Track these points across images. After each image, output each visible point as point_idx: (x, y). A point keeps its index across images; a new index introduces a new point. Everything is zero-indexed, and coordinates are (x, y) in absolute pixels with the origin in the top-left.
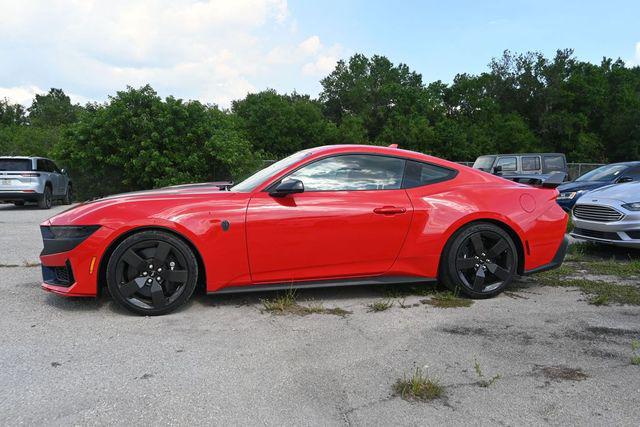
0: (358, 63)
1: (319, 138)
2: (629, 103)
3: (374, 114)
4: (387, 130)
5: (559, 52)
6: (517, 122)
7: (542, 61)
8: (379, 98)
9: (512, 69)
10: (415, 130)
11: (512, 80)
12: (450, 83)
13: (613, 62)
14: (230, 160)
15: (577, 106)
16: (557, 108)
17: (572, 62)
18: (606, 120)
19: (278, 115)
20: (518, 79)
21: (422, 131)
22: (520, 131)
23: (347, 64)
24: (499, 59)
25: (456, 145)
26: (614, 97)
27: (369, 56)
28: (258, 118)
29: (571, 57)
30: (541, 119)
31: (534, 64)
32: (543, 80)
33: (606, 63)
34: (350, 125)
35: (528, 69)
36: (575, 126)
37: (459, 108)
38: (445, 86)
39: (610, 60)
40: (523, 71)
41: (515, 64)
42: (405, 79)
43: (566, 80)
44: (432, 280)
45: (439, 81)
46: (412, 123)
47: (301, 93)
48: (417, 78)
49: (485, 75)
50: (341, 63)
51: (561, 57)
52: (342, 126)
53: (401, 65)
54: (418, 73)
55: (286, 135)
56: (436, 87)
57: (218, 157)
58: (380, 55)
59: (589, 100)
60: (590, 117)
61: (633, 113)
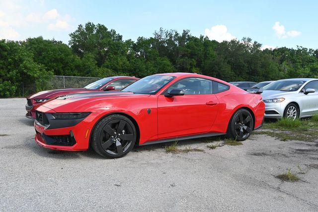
0: (90, 27)
1: (72, 64)
2: (211, 56)
3: (99, 53)
4: (107, 63)
5: (184, 31)
6: (167, 61)
7: (177, 34)
8: (102, 46)
9: (164, 37)
10: (121, 63)
11: (164, 42)
12: (136, 41)
13: (204, 37)
14: (35, 75)
15: (192, 55)
16: (183, 56)
17: (188, 36)
18: (203, 62)
19: (49, 51)
20: (166, 41)
21: (124, 63)
22: (168, 66)
23: (84, 27)
24: (158, 31)
25: (140, 71)
26: (206, 52)
27: (96, 24)
28: (37, 51)
29: (189, 34)
30: (177, 61)
31: (174, 35)
32: (177, 43)
33: (202, 37)
34: (88, 59)
35: (171, 37)
36: (191, 64)
37: (139, 53)
38: (133, 42)
39: (203, 36)
40: (168, 38)
41: (165, 34)
42: (114, 37)
43: (186, 43)
44: (224, 134)
45: (130, 40)
46: (119, 59)
47: (57, 40)
48: (120, 37)
49: (151, 38)
50: (80, 26)
51: (185, 33)
52: (83, 59)
53: (112, 30)
54: (120, 35)
55: (54, 62)
56: (129, 42)
57: (28, 73)
58: (101, 24)
59: (196, 53)
60: (197, 61)
61: (214, 60)
